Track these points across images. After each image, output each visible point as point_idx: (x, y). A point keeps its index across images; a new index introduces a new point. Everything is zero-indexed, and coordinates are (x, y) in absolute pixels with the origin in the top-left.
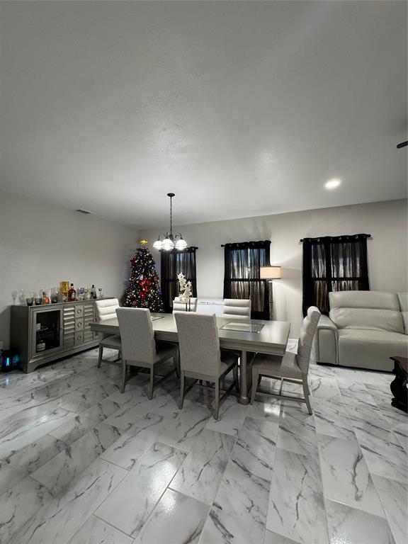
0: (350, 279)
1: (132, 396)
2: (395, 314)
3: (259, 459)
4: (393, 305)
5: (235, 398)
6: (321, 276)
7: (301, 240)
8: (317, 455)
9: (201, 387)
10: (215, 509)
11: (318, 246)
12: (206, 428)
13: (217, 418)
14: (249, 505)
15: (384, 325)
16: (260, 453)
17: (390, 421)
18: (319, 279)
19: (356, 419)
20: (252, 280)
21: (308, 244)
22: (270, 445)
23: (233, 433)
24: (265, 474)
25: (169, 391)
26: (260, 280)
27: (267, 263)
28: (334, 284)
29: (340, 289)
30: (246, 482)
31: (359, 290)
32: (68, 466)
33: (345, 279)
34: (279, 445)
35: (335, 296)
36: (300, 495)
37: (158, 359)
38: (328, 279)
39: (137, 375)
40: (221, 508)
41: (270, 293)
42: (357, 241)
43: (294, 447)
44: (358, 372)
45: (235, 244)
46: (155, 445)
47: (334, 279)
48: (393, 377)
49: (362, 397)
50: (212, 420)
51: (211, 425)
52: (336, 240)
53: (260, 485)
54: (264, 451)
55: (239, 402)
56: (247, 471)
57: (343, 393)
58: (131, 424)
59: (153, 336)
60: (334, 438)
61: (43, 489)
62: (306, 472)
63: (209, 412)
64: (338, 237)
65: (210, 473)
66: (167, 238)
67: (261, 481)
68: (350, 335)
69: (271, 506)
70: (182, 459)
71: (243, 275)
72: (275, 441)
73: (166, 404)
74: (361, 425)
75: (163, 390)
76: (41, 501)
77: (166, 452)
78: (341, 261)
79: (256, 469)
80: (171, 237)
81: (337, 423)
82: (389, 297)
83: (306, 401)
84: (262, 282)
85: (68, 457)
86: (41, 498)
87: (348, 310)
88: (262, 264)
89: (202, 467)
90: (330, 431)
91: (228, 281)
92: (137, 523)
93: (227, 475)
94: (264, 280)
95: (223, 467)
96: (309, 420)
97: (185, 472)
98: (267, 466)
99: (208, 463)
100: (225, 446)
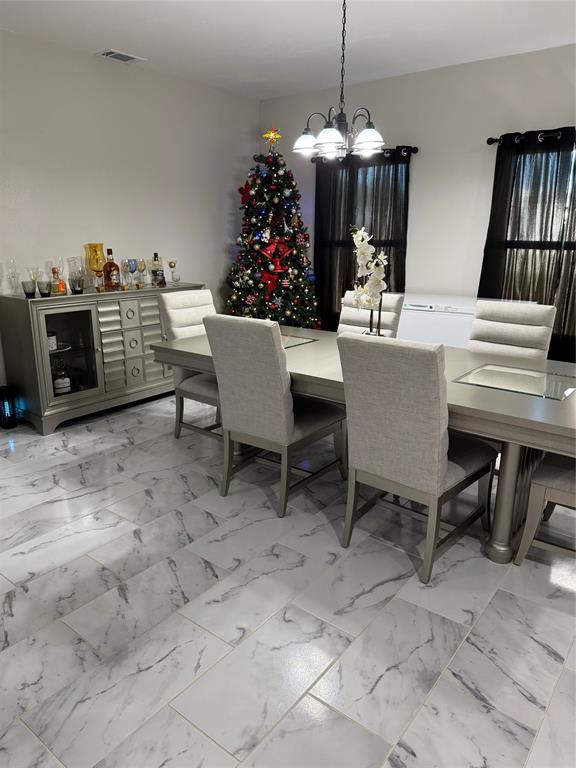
1: (244, 505)
3: (515, 683)
5: (477, 545)
9: (398, 509)
10: (402, 753)
12: (398, 596)
13: (427, 580)
16: (520, 671)
20: (569, 246)
22: (551, 660)
23: (461, 618)
24: (528, 715)
25: (322, 506)
30: (476, 719)
32: (123, 617)
37: (298, 435)
39: (254, 462)
40: (414, 755)
45: (532, 135)
46: (285, 610)
50: (414, 583)
51: (411, 591)
53: (510, 732)
54: (532, 669)
55: (486, 554)
56: (483, 699)
58: (239, 561)
59: (286, 384)
61: (83, 646)
63: (411, 565)
65: (398, 685)
66: (329, 125)
67: (512, 727)
71: (544, 229)
72: (563, 655)
73: (313, 532)
75: (308, 502)
76: (82, 664)
77: (309, 628)
79: (506, 701)
80: (341, 123)
85: (124, 602)
86: (82, 659)
89: (381, 670)
91: (497, 248)
92: (246, 739)
93: (434, 697)
95: (428, 680)
97: (343, 673)
98: (533, 700)
99: (395, 667)
100: (439, 642)
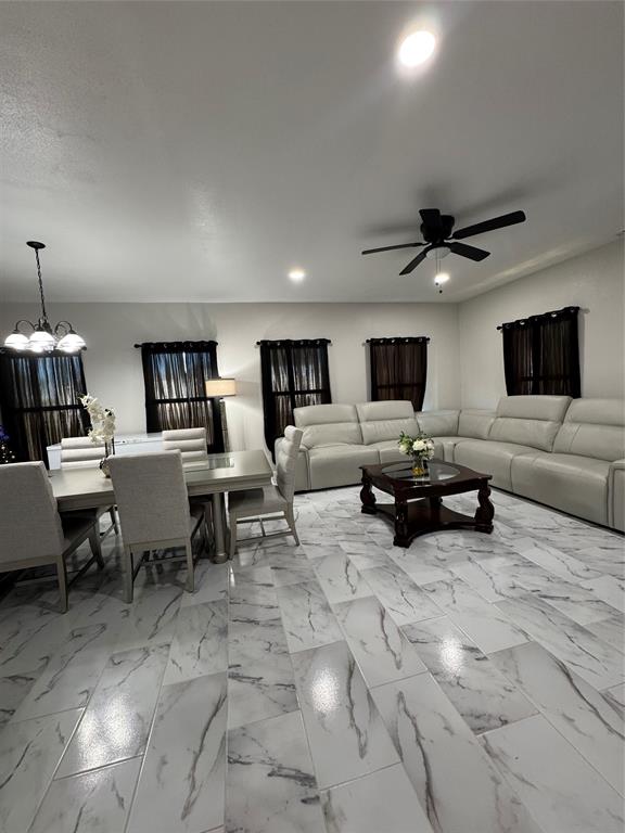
0: (313, 392)
2: (354, 426)
3: (261, 606)
4: (353, 418)
6: (283, 390)
7: (258, 343)
8: (315, 577)
10: (233, 670)
11: (279, 352)
12: (182, 606)
13: (192, 591)
14: (267, 646)
15: (346, 439)
16: (260, 600)
17: (362, 525)
18: (281, 393)
19: (338, 534)
20: (192, 400)
21: (266, 348)
22: (268, 588)
24: (274, 614)
26: (205, 399)
27: (215, 375)
28: (298, 398)
29: (305, 403)
30: (256, 631)
31: (322, 403)
33: (310, 392)
34: (277, 584)
35: (300, 412)
36: (310, 613)
38: (291, 392)
40: (239, 666)
41: (222, 417)
42: (318, 346)
43: (293, 580)
44: (330, 492)
46: (112, 659)
47: (298, 393)
48: (361, 488)
49: (336, 513)
50: (186, 595)
51: (188, 600)
52: (297, 343)
54: (264, 596)
55: (215, 562)
56: (253, 621)
57: (322, 515)
58: (47, 658)
60: (325, 557)
62: (310, 594)
63: (179, 589)
64: (300, 341)
65: (212, 644)
66: (40, 329)
67: (270, 623)
68: (320, 454)
69: (288, 635)
70: (165, 652)
71: (178, 393)
72: (271, 583)
73: (100, 608)
74: (342, 537)
77: (138, 657)
78: (304, 369)
79: (262, 615)
80: (45, 327)
81: (324, 543)
82: (349, 408)
83: (293, 533)
84: (209, 402)
87: (314, 427)
88: (206, 376)
89: (197, 645)
90: (321, 552)
91: (152, 405)
93: (232, 636)
94: (212, 399)
95: (224, 632)
96: (298, 551)
98: (272, 607)
99: (204, 638)
100: (218, 613)
